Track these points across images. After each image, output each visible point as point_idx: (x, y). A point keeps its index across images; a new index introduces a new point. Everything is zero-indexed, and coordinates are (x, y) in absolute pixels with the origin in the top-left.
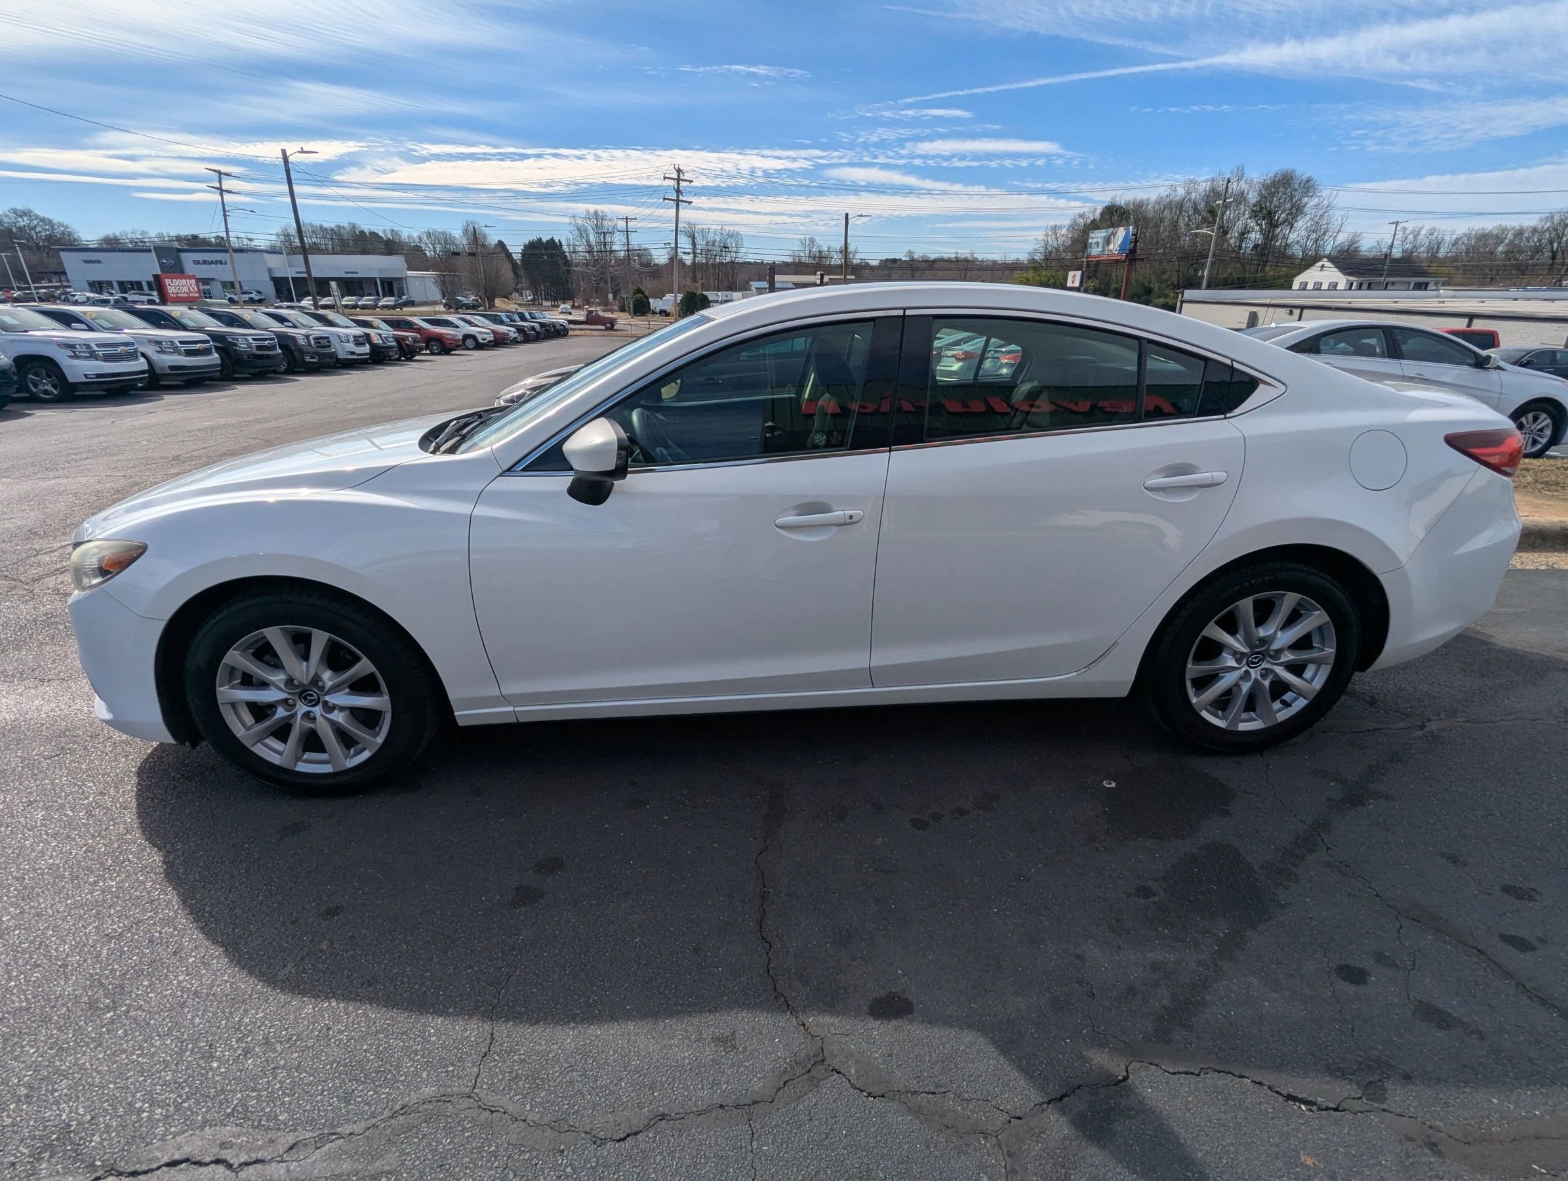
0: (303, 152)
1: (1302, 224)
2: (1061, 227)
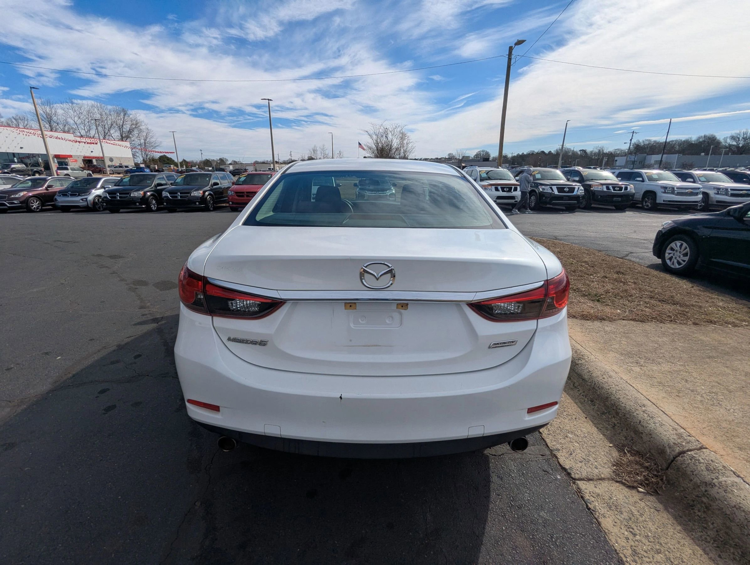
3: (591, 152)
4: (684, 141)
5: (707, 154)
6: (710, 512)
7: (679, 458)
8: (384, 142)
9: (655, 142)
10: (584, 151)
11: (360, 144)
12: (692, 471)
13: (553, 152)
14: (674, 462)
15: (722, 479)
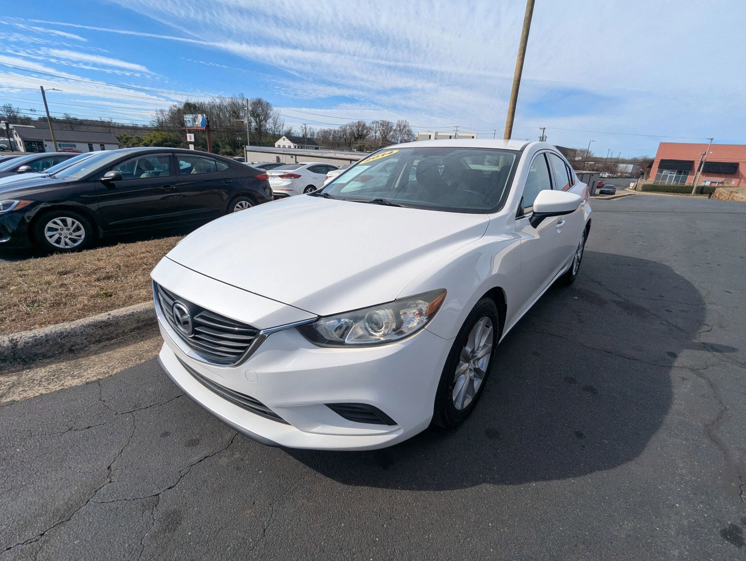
1: (270, 121)
2: (164, 111)
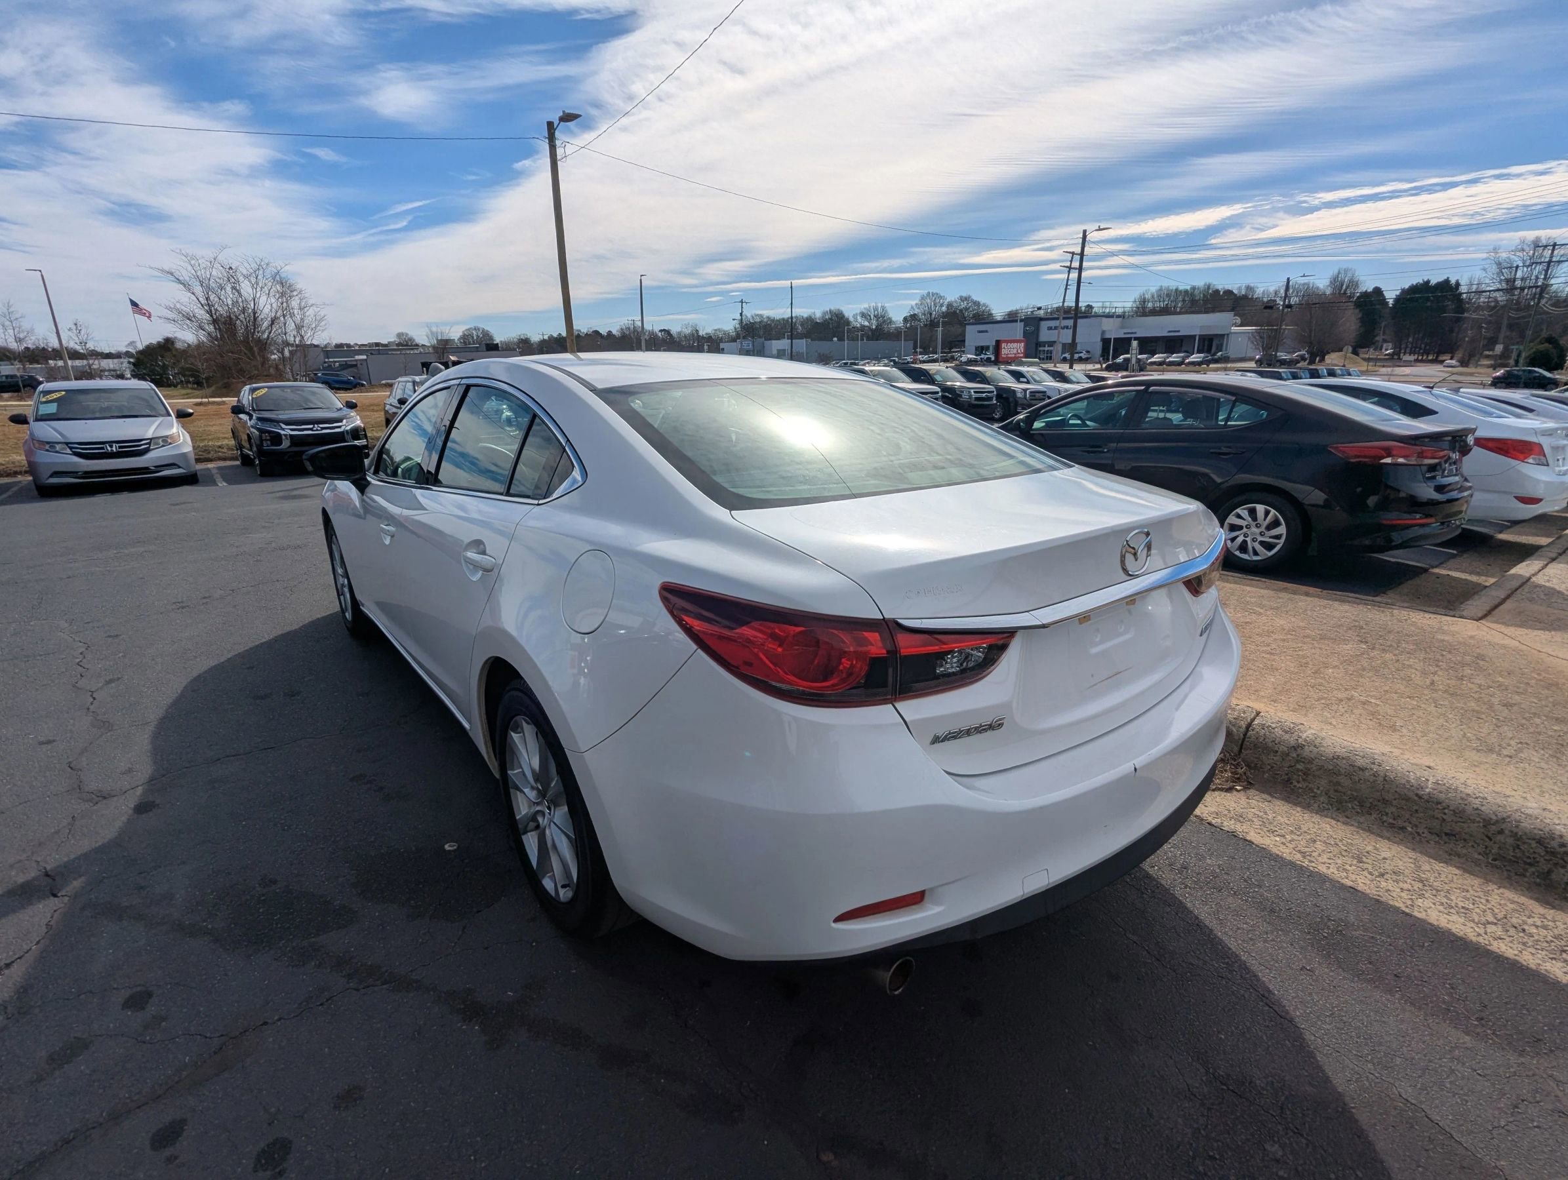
0: (1100, 229)
3: (679, 333)
4: (807, 318)
5: (841, 339)
6: (1311, 777)
7: (1250, 733)
8: (230, 302)
9: (768, 318)
10: (668, 332)
11: (134, 304)
12: (1273, 741)
13: (614, 332)
14: (1247, 739)
15: (1304, 736)
